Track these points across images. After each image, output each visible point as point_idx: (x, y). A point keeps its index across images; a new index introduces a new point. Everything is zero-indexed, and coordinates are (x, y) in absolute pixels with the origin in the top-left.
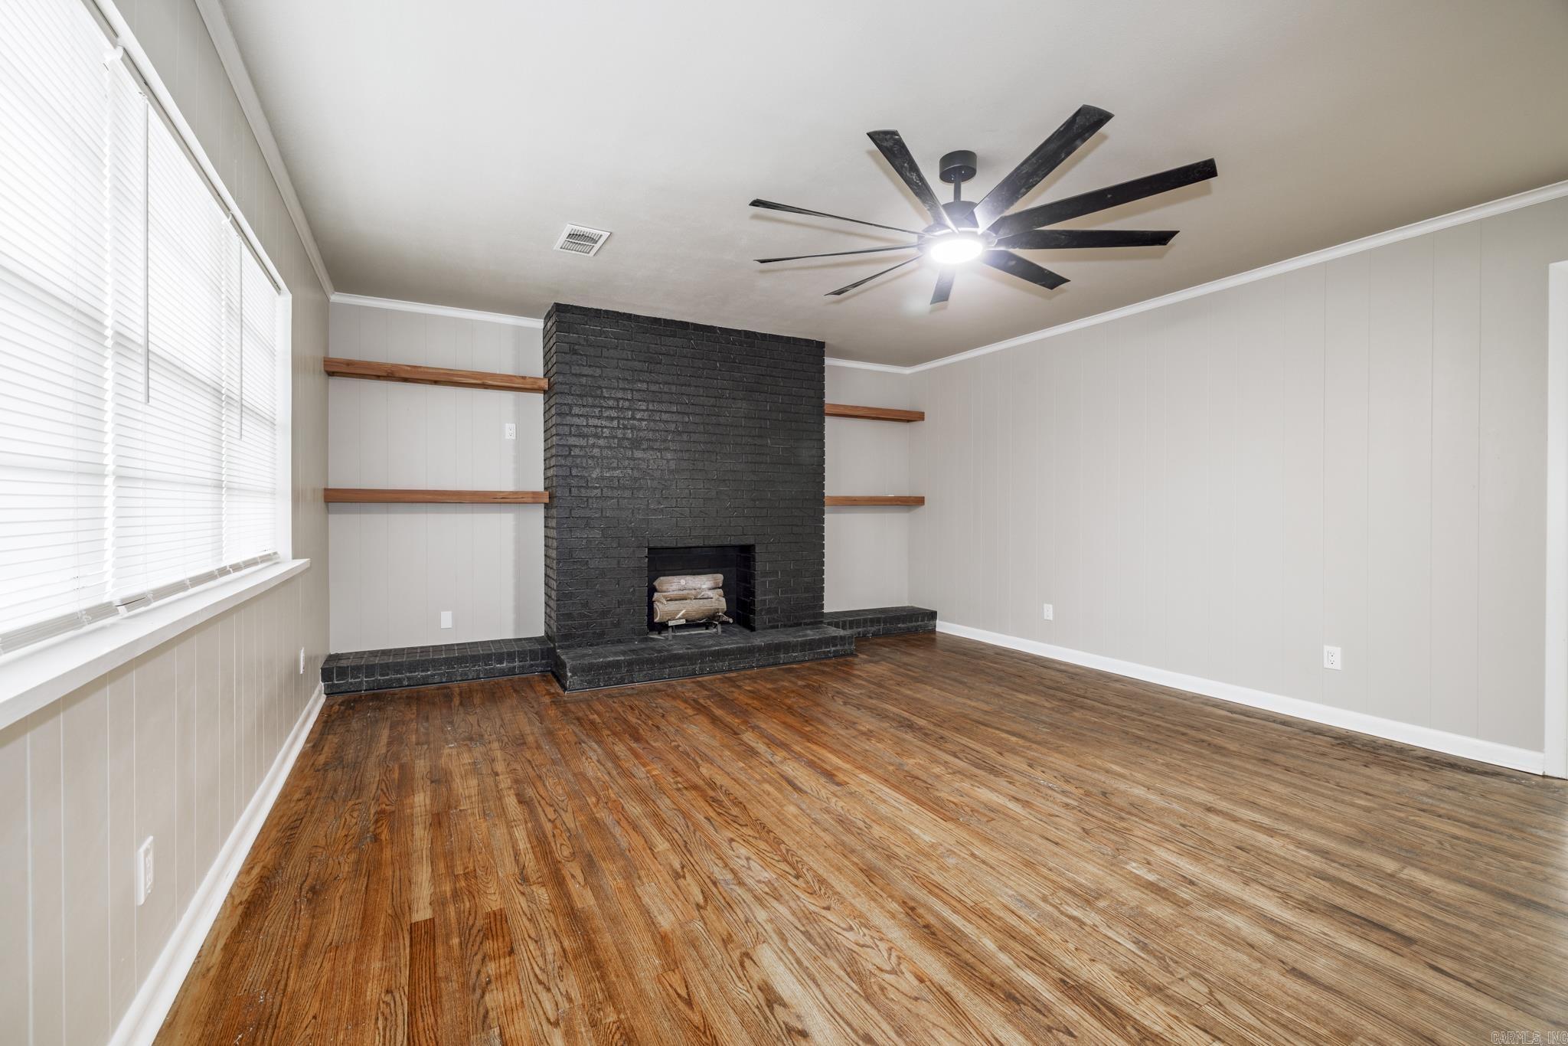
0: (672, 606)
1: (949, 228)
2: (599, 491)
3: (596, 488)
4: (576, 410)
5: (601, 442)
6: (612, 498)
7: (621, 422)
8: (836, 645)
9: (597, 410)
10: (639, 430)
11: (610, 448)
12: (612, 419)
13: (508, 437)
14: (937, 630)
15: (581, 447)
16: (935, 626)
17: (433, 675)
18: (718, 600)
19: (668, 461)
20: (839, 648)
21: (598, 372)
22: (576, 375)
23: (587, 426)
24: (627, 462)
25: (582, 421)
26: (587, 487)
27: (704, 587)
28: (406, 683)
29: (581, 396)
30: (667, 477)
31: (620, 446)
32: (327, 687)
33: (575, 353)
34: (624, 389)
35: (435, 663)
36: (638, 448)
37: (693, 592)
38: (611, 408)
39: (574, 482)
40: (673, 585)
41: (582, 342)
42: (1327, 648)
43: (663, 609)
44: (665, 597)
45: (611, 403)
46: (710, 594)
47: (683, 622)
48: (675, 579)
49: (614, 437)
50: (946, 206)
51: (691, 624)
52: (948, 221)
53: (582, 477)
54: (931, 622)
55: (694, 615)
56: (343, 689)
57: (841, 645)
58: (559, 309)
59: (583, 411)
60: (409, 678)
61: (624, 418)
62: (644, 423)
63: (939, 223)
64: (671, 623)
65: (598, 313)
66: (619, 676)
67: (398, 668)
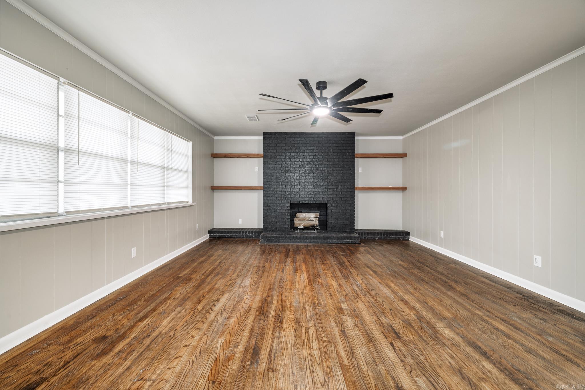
0: (300, 222)
1: (319, 105)
2: (275, 186)
3: (274, 185)
4: (269, 162)
5: (276, 171)
6: (279, 188)
7: (282, 165)
8: (352, 240)
9: (275, 162)
10: (288, 167)
11: (279, 173)
12: (279, 164)
13: (256, 171)
14: (410, 240)
15: (270, 173)
16: (409, 238)
17: (233, 235)
18: (315, 221)
19: (297, 176)
20: (353, 240)
21: (275, 151)
22: (269, 152)
23: (272, 167)
24: (284, 177)
25: (270, 166)
26: (272, 185)
27: (312, 217)
28: (226, 237)
29: (270, 158)
30: (296, 181)
31: (282, 172)
32: (209, 235)
33: (269, 146)
34: (283, 155)
35: (234, 232)
36: (287, 173)
37: (307, 218)
38: (279, 161)
39: (268, 183)
40: (302, 215)
41: (270, 142)
42: (535, 256)
43: (297, 222)
44: (298, 219)
45: (279, 160)
46: (313, 219)
47: (303, 227)
48: (302, 214)
49: (280, 170)
50: (318, 98)
51: (305, 228)
52: (319, 103)
53: (271, 182)
54: (407, 236)
55: (307, 226)
56: (213, 236)
57: (354, 240)
58: (265, 134)
59: (271, 162)
60: (227, 236)
61: (283, 164)
62: (289, 165)
63: (316, 103)
64: (299, 227)
65: (276, 134)
66: (275, 241)
67: (225, 232)
